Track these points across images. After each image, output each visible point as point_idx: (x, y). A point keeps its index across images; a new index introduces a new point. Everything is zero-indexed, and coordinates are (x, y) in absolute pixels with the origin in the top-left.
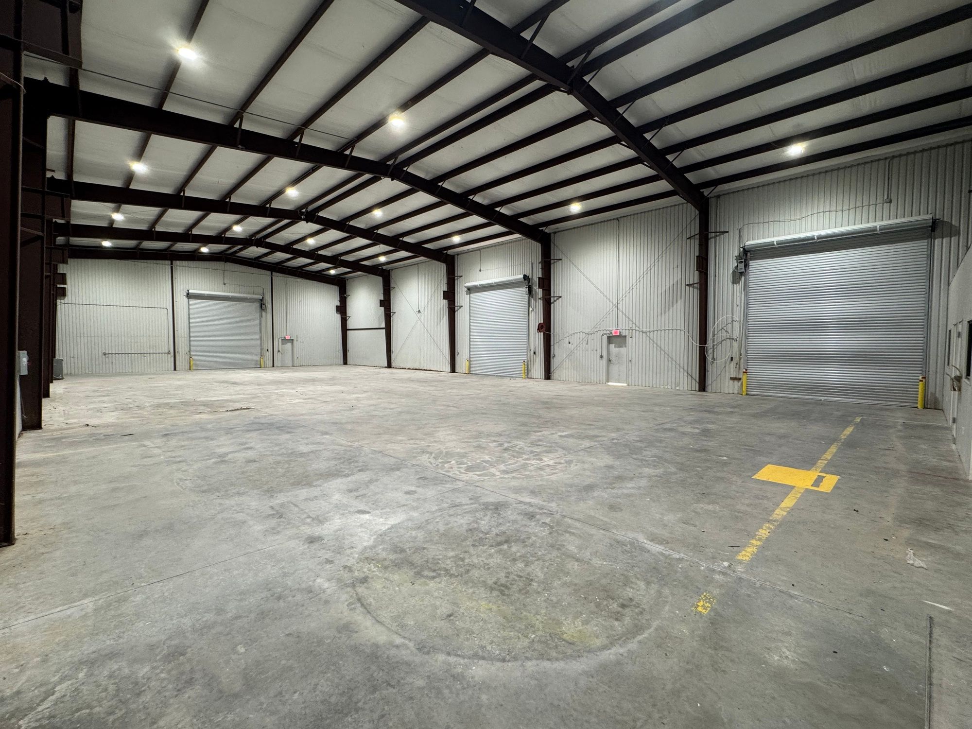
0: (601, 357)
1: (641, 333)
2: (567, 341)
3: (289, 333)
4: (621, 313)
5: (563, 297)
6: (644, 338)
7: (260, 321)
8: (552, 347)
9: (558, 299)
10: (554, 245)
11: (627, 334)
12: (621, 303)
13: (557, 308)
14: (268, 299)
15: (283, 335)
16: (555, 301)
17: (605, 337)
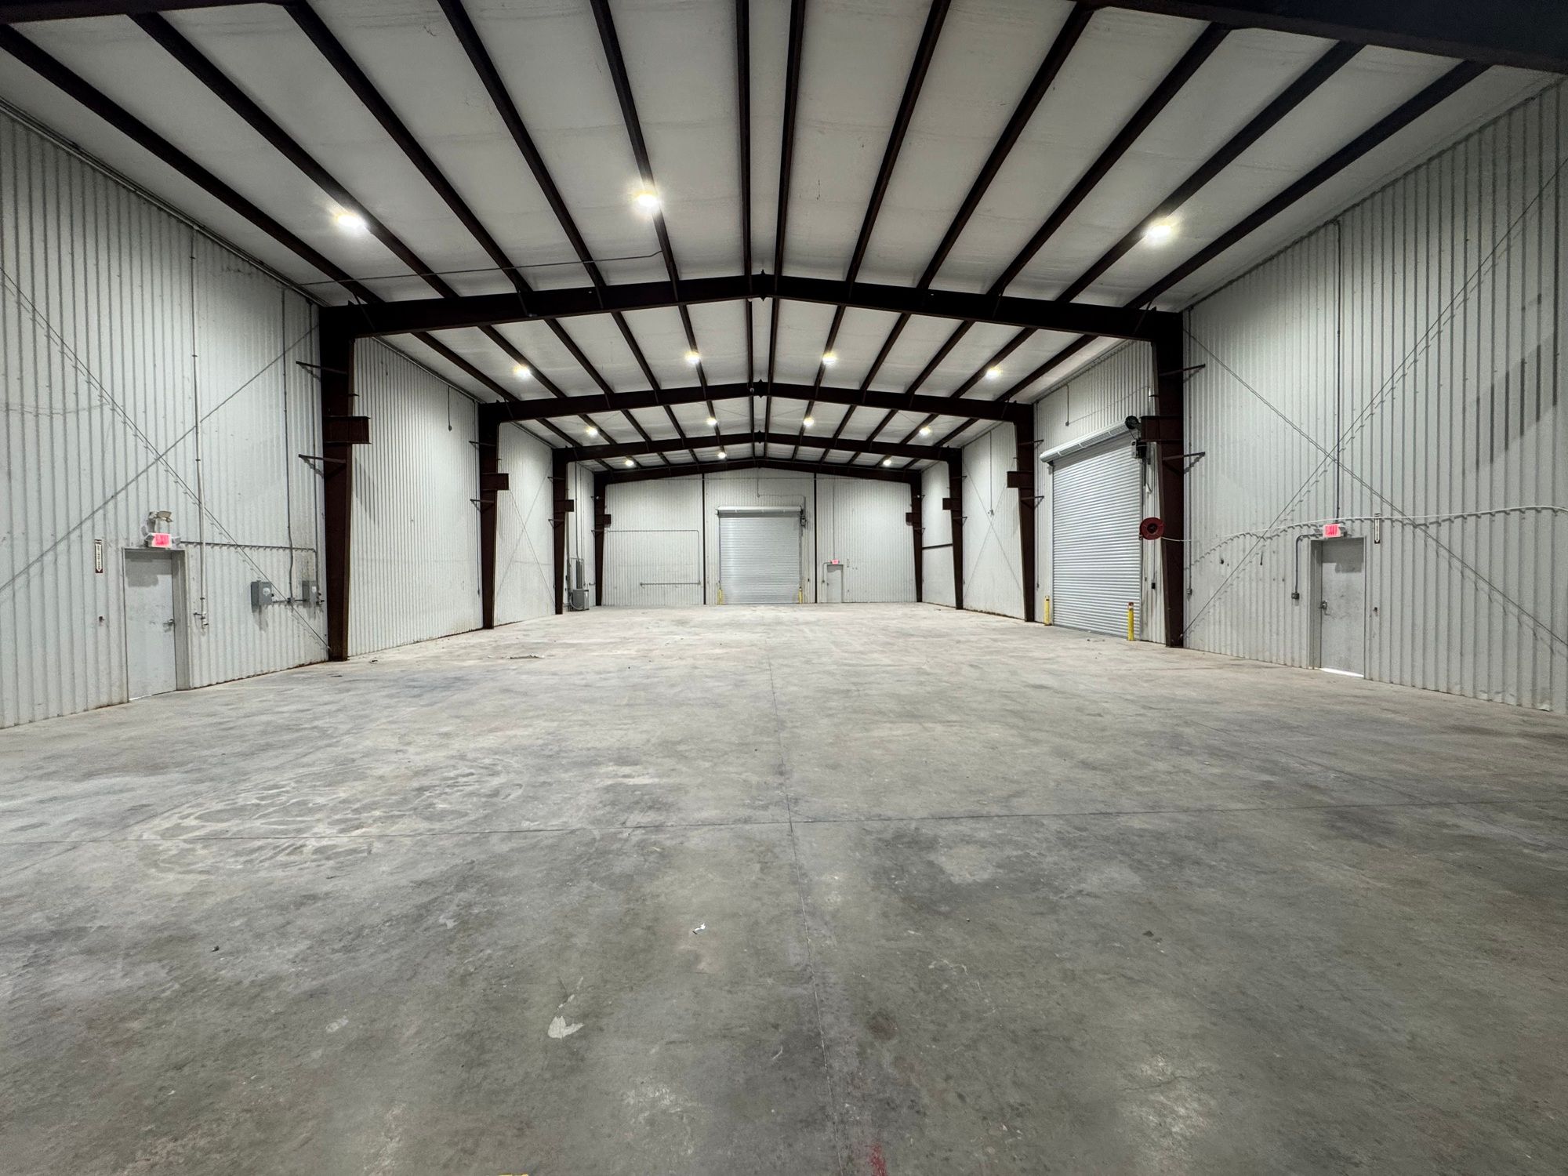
0: (1296, 596)
1: (1409, 529)
2: (1215, 557)
3: (836, 557)
4: (1348, 476)
5: (1208, 454)
6: (1420, 543)
7: (800, 540)
8: (1186, 573)
9: (1197, 460)
10: (1190, 336)
11: (1366, 532)
12: (1348, 447)
13: (1198, 483)
14: (810, 510)
15: (830, 559)
16: (1191, 465)
17: (1305, 544)
